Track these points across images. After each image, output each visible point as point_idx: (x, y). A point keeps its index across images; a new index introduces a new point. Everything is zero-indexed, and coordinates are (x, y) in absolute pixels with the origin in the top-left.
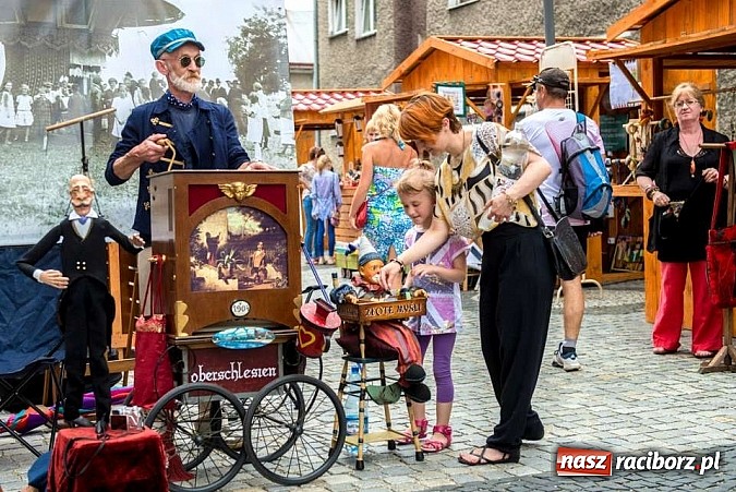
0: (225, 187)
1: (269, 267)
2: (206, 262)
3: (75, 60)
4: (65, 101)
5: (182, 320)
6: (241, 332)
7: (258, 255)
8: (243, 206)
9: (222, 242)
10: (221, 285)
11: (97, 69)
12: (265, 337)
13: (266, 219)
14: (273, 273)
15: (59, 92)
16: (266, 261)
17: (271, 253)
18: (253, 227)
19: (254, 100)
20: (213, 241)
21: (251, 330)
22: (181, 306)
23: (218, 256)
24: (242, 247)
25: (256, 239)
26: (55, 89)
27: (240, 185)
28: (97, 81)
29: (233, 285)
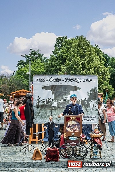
0: (71, 118)
1: (77, 129)
2: (69, 128)
3: (64, 96)
4: (62, 102)
5: (65, 135)
6: (73, 138)
7: (76, 127)
8: (74, 120)
9: (71, 125)
10: (71, 131)
11: (67, 97)
12: (76, 138)
13: (77, 122)
14: (78, 130)
15: (61, 101)
16: (77, 128)
17: (78, 127)
18: (75, 123)
19: (92, 101)
20: (70, 125)
21: (74, 137)
22: (65, 133)
23: (70, 127)
24: (74, 126)
25: (76, 125)
26: (61, 100)
27: (73, 118)
28: (67, 99)
29: (72, 131)
